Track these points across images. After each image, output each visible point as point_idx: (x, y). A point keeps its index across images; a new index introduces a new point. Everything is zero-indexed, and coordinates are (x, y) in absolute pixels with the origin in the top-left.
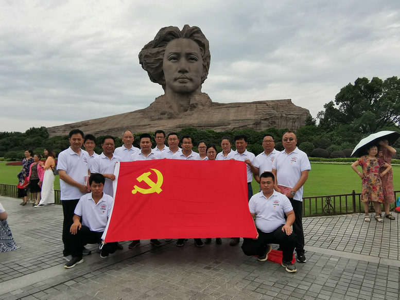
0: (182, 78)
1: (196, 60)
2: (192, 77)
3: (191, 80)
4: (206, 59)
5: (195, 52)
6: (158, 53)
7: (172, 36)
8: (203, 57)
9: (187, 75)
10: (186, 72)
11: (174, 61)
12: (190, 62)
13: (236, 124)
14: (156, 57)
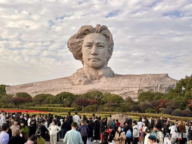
0: (93, 59)
1: (103, 47)
2: (100, 58)
3: (99, 60)
4: (110, 46)
5: (103, 42)
6: (79, 42)
7: (89, 32)
8: (108, 45)
9: (97, 57)
10: (96, 54)
11: (88, 47)
12: (99, 48)
13: (127, 90)
14: (77, 45)
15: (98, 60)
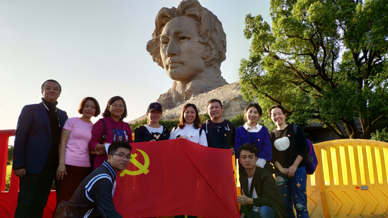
0: (170, 63)
8: (199, 33)
10: (174, 55)
11: (165, 45)
15: (180, 64)
